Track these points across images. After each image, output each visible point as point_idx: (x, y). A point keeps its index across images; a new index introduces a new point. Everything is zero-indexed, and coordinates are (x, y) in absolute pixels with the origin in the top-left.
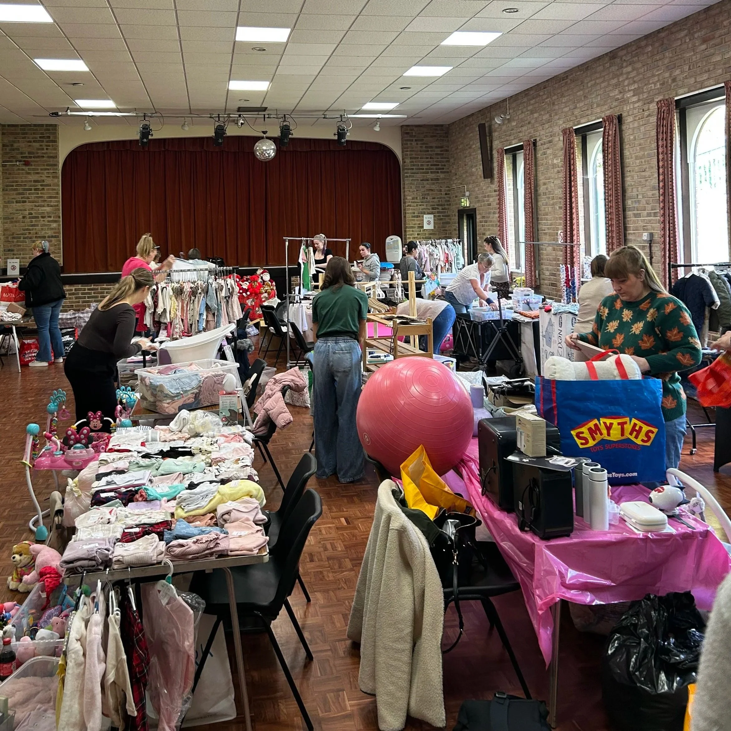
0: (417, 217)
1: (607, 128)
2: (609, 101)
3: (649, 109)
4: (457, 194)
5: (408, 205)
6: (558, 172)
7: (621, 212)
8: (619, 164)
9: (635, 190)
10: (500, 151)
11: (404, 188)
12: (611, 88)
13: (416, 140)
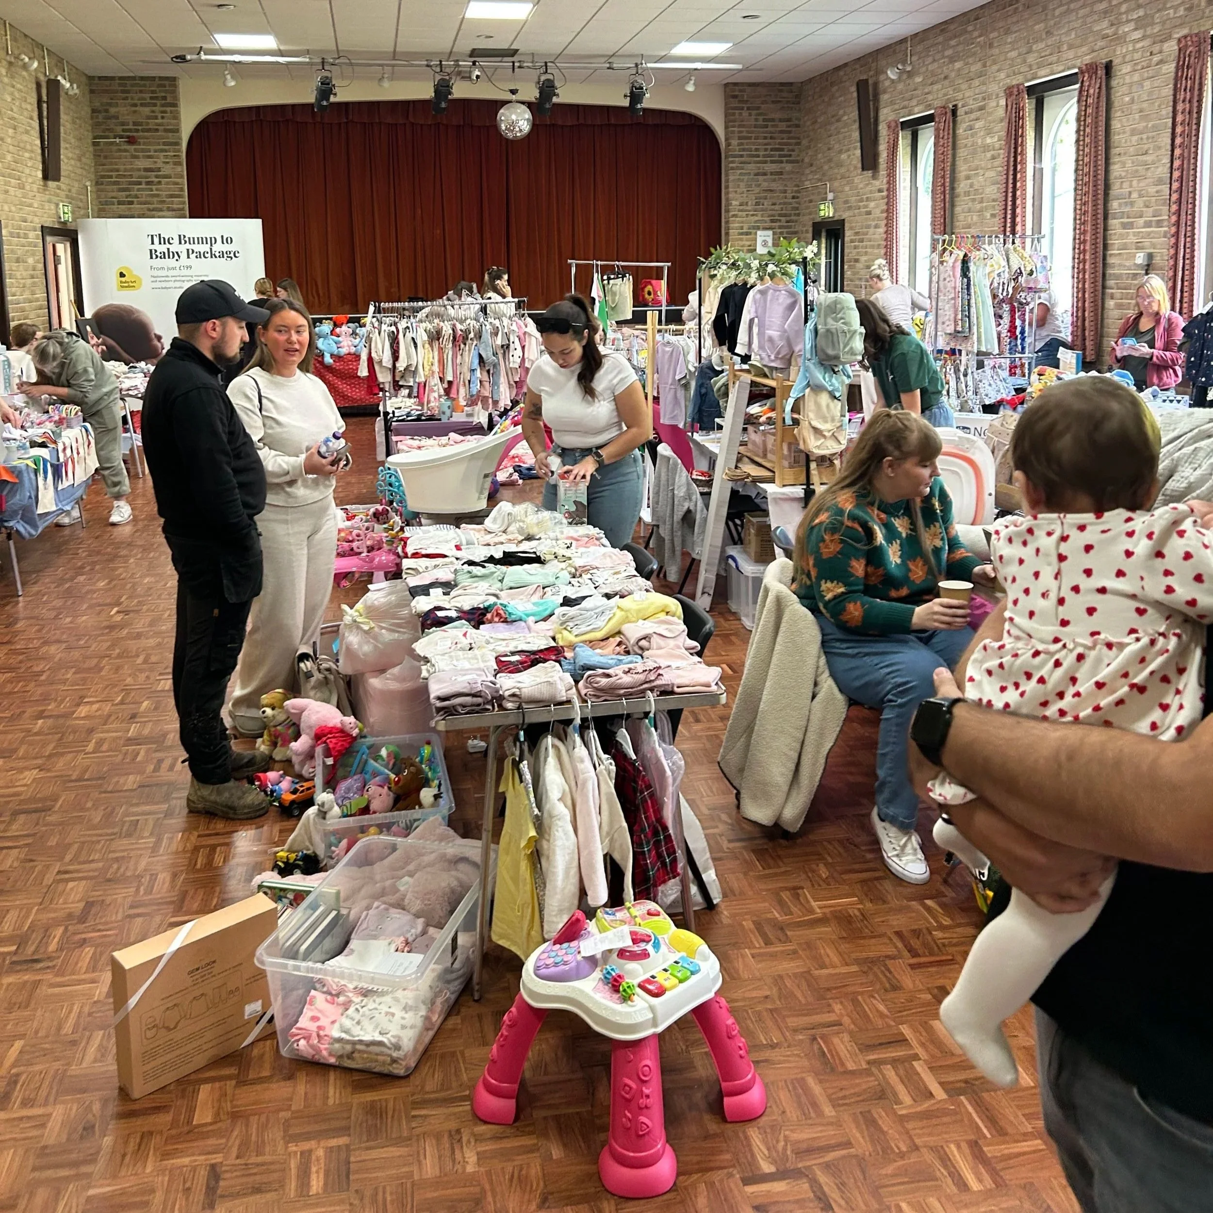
0: (747, 234)
1: (1086, 84)
2: (1090, 39)
3: (1160, 52)
4: (812, 197)
5: (734, 216)
6: (993, 158)
7: (1101, 221)
8: (1102, 143)
9: (1125, 185)
10: (893, 124)
11: (727, 187)
12: (1096, 17)
13: (748, 109)
